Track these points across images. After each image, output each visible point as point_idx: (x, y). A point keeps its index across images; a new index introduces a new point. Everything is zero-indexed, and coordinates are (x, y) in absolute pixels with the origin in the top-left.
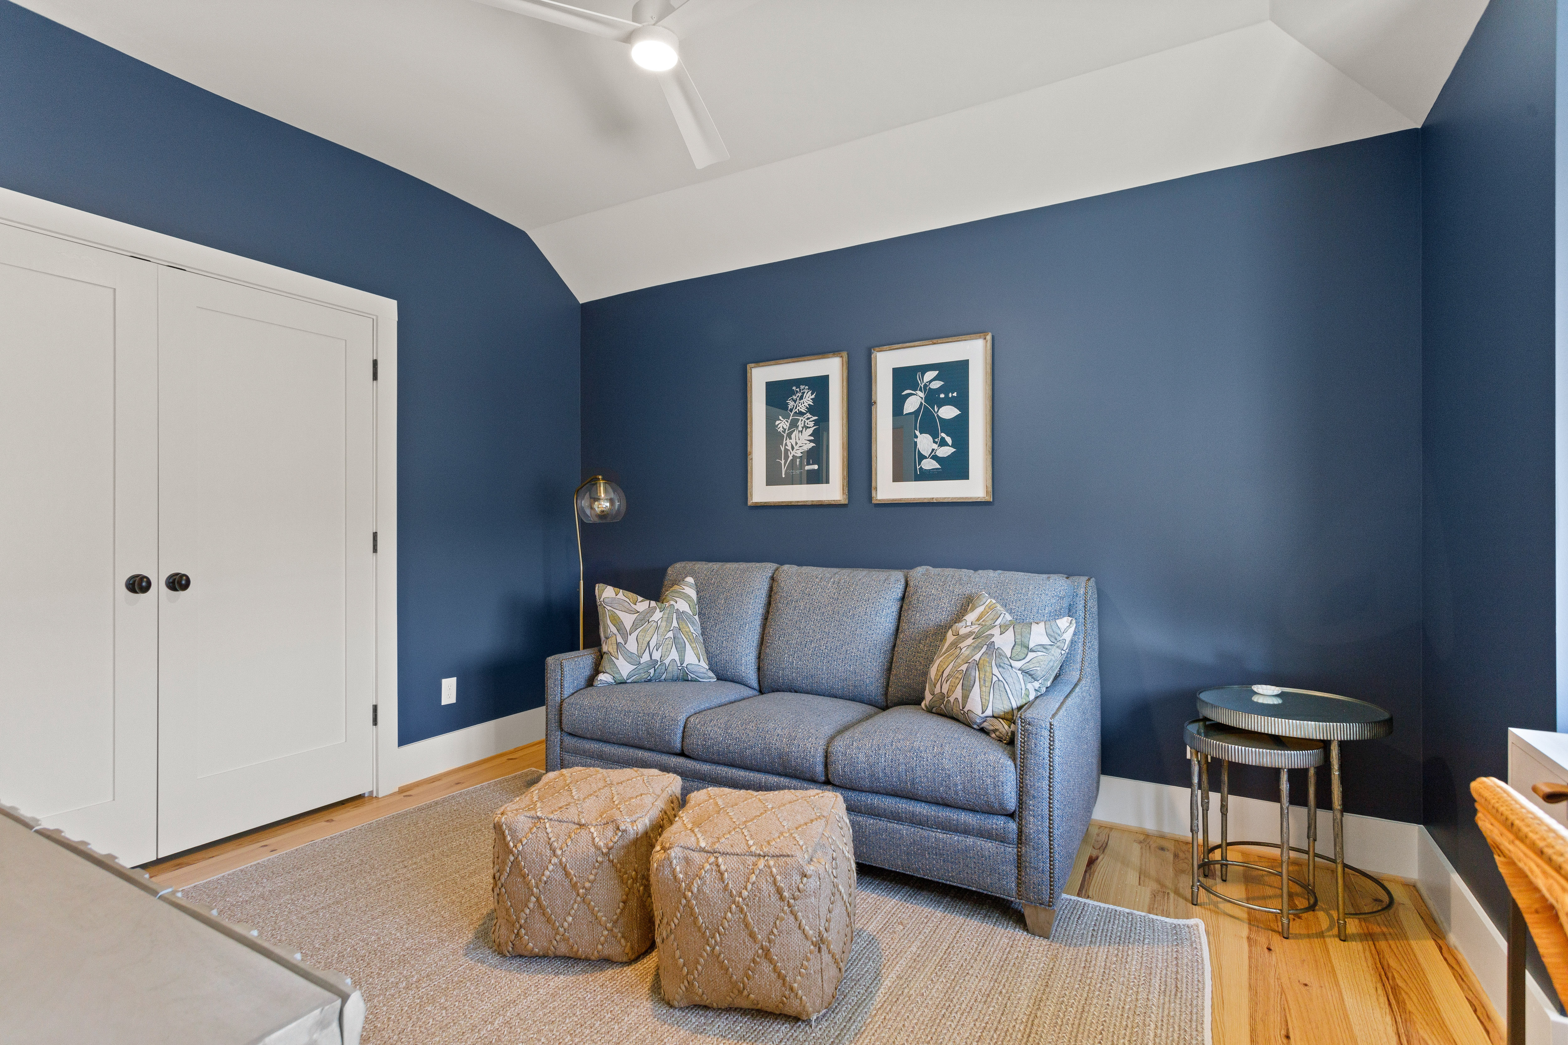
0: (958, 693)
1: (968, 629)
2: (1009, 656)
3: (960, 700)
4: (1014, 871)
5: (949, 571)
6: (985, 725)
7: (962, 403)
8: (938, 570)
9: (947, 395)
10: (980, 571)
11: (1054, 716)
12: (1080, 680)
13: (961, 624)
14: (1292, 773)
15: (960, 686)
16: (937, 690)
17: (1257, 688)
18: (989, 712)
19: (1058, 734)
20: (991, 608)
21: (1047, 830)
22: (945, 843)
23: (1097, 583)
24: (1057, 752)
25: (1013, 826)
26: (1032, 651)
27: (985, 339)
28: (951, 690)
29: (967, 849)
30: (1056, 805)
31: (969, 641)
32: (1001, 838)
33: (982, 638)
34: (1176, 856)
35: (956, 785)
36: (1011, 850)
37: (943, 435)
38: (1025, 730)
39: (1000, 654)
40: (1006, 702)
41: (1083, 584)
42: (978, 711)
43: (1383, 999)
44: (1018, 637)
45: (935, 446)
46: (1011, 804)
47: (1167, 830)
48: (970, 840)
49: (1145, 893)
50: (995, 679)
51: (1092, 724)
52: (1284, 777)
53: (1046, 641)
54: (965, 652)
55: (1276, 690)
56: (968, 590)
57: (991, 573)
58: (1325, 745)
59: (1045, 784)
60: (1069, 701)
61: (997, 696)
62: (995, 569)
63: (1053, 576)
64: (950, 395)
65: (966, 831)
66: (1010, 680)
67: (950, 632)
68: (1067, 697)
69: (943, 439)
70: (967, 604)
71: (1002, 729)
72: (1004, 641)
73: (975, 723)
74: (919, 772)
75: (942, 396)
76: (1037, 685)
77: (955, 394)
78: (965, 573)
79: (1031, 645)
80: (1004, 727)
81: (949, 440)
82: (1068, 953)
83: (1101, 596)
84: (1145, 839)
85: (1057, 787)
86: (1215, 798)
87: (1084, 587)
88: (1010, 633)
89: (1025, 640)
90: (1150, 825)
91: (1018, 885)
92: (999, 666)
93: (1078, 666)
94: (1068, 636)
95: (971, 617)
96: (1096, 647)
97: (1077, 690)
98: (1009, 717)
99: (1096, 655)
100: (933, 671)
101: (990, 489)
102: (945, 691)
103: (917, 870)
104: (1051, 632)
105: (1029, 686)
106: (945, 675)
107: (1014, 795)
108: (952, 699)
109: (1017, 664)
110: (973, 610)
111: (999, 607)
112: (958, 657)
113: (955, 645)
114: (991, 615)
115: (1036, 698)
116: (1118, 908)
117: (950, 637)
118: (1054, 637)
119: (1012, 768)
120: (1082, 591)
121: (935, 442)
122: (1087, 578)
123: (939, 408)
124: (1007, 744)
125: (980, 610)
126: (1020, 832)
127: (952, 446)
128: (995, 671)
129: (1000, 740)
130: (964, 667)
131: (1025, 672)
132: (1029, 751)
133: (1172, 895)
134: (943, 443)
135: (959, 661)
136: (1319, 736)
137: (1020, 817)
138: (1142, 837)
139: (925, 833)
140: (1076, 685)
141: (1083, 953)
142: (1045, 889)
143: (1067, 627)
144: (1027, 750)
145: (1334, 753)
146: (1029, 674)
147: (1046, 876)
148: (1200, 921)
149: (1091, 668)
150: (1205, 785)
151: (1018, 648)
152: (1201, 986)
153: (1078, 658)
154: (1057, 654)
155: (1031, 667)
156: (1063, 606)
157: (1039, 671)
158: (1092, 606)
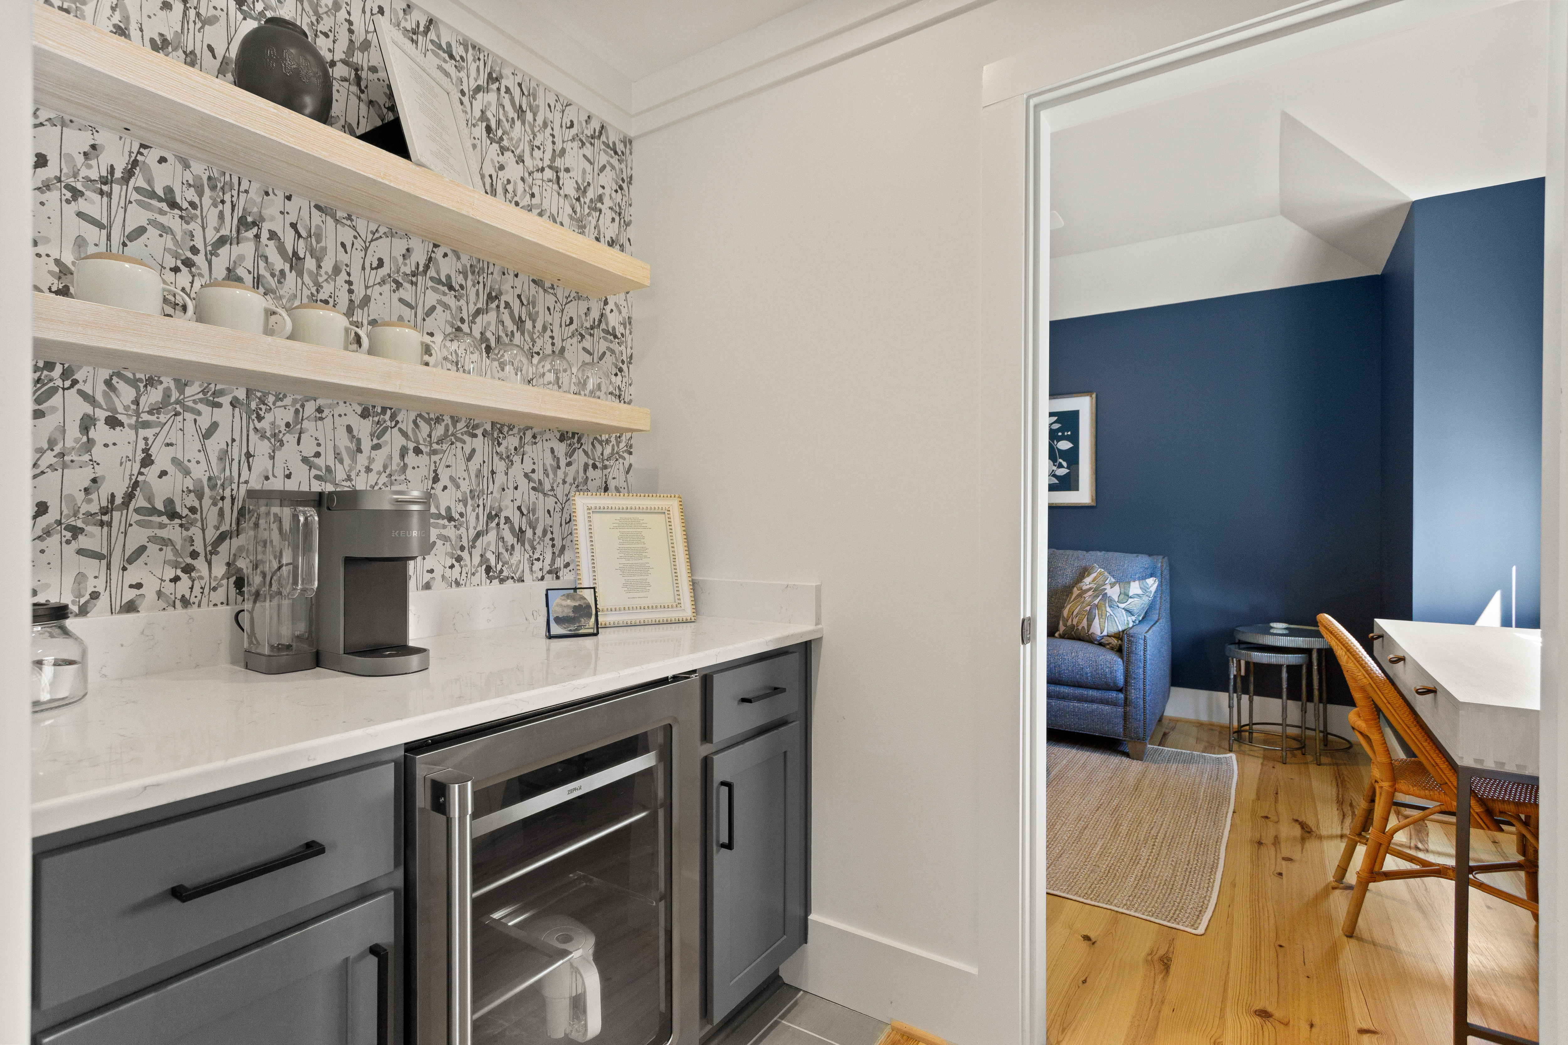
0: (1085, 623)
1: (1088, 587)
2: (1117, 600)
3: (1086, 627)
4: (1122, 722)
5: (1069, 552)
6: (1103, 640)
7: (1074, 439)
8: (1061, 551)
9: (1063, 434)
10: (1091, 552)
11: (1146, 632)
12: (1159, 619)
13: (1082, 584)
14: (1290, 668)
15: (1085, 619)
16: (1069, 623)
17: (1272, 625)
18: (1105, 633)
19: (1149, 643)
20: (1100, 573)
21: (1142, 697)
22: (1079, 708)
23: (1169, 560)
24: (1148, 652)
25: (1121, 696)
26: (1131, 597)
27: (1091, 396)
28: (1079, 622)
29: (1093, 711)
30: (1148, 683)
31: (1090, 593)
32: (1114, 704)
33: (1099, 591)
34: (1220, 733)
35: (1087, 673)
36: (1120, 710)
37: (1061, 460)
38: (1129, 640)
39: (1111, 600)
40: (1115, 627)
41: (1160, 560)
42: (1098, 633)
43: (1334, 784)
44: (1122, 589)
45: (1055, 468)
46: (1121, 682)
47: (1215, 720)
48: (1095, 706)
49: (1201, 746)
50: (1108, 614)
51: (1166, 648)
52: (1284, 670)
53: (1139, 592)
54: (1088, 599)
55: (1284, 625)
56: (1084, 563)
57: (1099, 553)
58: (1307, 651)
59: (1141, 671)
60: (1154, 628)
61: (1110, 624)
62: (1100, 550)
63: (1140, 556)
64: (1066, 434)
65: (1092, 701)
66: (1118, 615)
67: (1075, 589)
68: (1152, 626)
69: (1060, 463)
70: (1084, 572)
71: (1113, 643)
72: (1114, 592)
73: (1096, 640)
74: (1063, 667)
75: (1060, 434)
76: (1134, 618)
77: (1069, 433)
78: (1080, 553)
79: (1131, 594)
80: (1114, 642)
81: (1065, 464)
82: (1153, 767)
83: (1172, 568)
84: (1200, 725)
85: (1149, 673)
86: (1245, 698)
87: (1160, 562)
88: (1117, 588)
89: (1127, 591)
90: (1204, 718)
91: (1124, 730)
92: (1110, 607)
93: (1157, 612)
94: (1153, 589)
95: (1088, 580)
96: (1168, 600)
97: (1158, 623)
98: (1119, 636)
99: (1169, 606)
100: (1066, 612)
101: (1094, 497)
102: (1075, 623)
103: (1061, 726)
104: (1142, 586)
105: (1129, 619)
106: (1074, 614)
107: (1122, 677)
108: (1080, 628)
109: (1122, 606)
110: (1089, 575)
111: (1106, 574)
112: (1083, 602)
113: (1080, 595)
114: (1101, 578)
115: (1133, 626)
116: (1184, 751)
117: (1076, 592)
118: (1145, 589)
119: (1121, 663)
120: (1159, 565)
121: (1054, 465)
122: (1162, 557)
123: (1058, 442)
124: (1117, 651)
125: (1094, 575)
126: (1126, 699)
127: (1067, 468)
128: (1108, 609)
129: (1112, 649)
130: (1088, 608)
131: (1127, 611)
132: (1132, 652)
133: (1217, 748)
134: (1060, 466)
135: (1084, 605)
136: (1305, 646)
137: (1126, 691)
138: (1198, 725)
139: (1066, 703)
140: (1157, 622)
141: (1163, 766)
142: (1141, 731)
143: (1152, 584)
144: (1130, 653)
145: (1315, 656)
146: (1129, 612)
147: (1142, 723)
148: (1233, 756)
149: (1165, 614)
150: (1239, 690)
151: (1122, 596)
152: (1231, 778)
153: (1158, 607)
154: (1146, 600)
155: (1130, 607)
156: (1149, 572)
157: (1136, 610)
158: (1166, 572)
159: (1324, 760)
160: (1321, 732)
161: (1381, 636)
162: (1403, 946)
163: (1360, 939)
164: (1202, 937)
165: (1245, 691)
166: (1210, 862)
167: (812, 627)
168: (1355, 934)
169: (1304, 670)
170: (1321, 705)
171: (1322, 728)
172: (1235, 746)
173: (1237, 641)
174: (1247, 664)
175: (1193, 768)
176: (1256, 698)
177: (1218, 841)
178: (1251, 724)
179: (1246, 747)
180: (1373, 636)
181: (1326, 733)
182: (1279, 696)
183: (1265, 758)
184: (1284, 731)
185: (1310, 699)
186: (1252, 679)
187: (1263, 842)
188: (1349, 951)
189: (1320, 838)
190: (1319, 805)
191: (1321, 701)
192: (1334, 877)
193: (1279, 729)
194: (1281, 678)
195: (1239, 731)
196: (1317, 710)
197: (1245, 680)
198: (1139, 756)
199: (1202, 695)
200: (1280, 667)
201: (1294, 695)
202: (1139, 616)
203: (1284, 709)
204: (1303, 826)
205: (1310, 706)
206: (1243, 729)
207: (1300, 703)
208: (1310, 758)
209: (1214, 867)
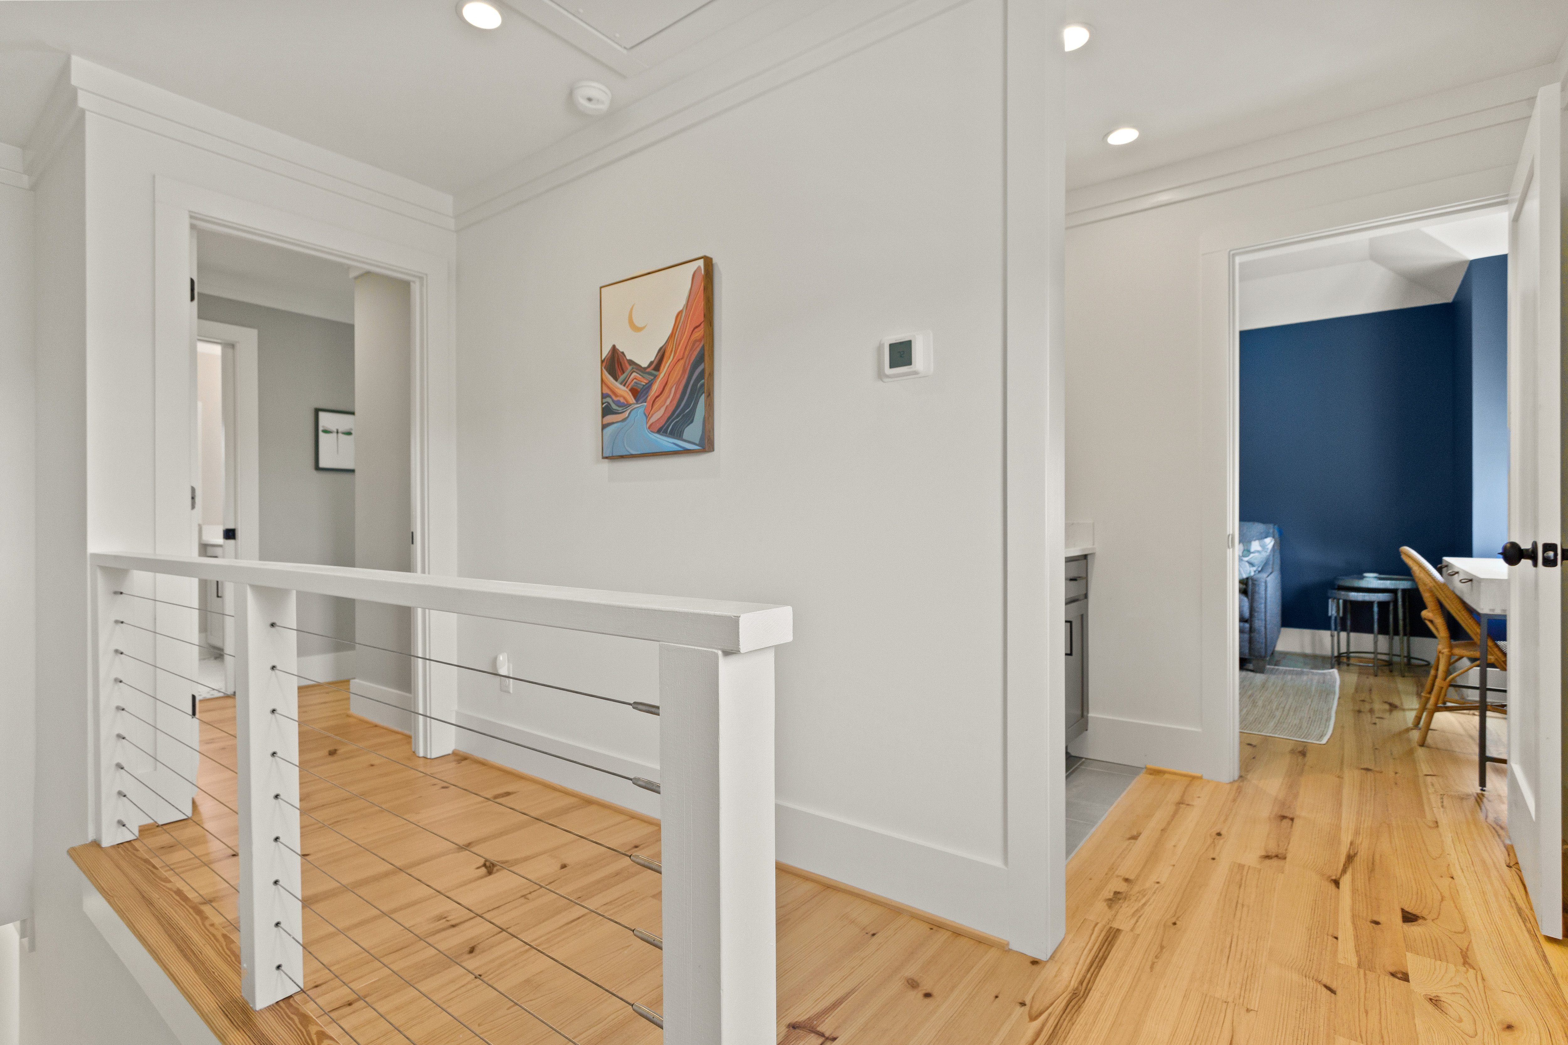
2: (1241, 556)
4: (1248, 644)
11: (1265, 578)
12: (1273, 571)
14: (1381, 604)
17: (1366, 574)
19: (1268, 585)
21: (1263, 626)
23: (1279, 526)
24: (1267, 593)
25: (1248, 625)
26: (1253, 553)
30: (1268, 615)
34: (1324, 658)
36: (1247, 636)
38: (1254, 586)
44: (1245, 547)
46: (1247, 615)
47: (1319, 652)
49: (1307, 666)
51: (1279, 593)
52: (1375, 605)
53: (1259, 548)
55: (1375, 575)
58: (1394, 591)
59: (1263, 606)
60: (1271, 576)
63: (1256, 524)
66: (1243, 567)
68: (1269, 575)
76: (1255, 569)
79: (1252, 551)
82: (1273, 677)
83: (1281, 534)
84: (1305, 655)
85: (1269, 607)
86: (1343, 635)
87: (1271, 528)
89: (1249, 549)
90: (1308, 651)
93: (1272, 565)
94: (1270, 546)
96: (1279, 558)
97: (1273, 573)
98: (1244, 581)
104: (1261, 545)
107: (1248, 611)
109: (1246, 560)
115: (1256, 573)
116: (1294, 669)
118: (1263, 546)
120: (1275, 529)
122: (1275, 524)
124: (1244, 591)
126: (1251, 628)
129: (1240, 590)
131: (1249, 563)
132: (1256, 592)
133: (1322, 667)
136: (1392, 587)
141: (1281, 676)
142: (1263, 651)
143: (1269, 542)
144: (1254, 593)
145: (1400, 594)
146: (1251, 564)
147: (1263, 645)
148: (1335, 671)
149: (1277, 567)
150: (1339, 628)
151: (1245, 552)
152: (1335, 682)
153: (1271, 563)
154: (1265, 555)
155: (1253, 561)
156: (1264, 535)
157: (1256, 562)
158: (1277, 536)
159: (1406, 674)
160: (1405, 657)
161: (1446, 566)
162: (1457, 750)
163: (1428, 747)
164: (1325, 746)
165: (1344, 629)
166: (1325, 717)
167: (1090, 546)
168: (1425, 745)
169: (1391, 607)
170: (1405, 638)
171: (1406, 654)
172: (1336, 666)
173: (1336, 587)
174: (1345, 602)
175: (1305, 678)
176: (1352, 635)
177: (1330, 709)
178: (1348, 652)
179: (1344, 667)
180: (1441, 566)
181: (1409, 658)
182: (1371, 631)
183: (1360, 673)
184: (1376, 656)
185: (1396, 633)
186: (1349, 616)
187: (1362, 710)
188: (1421, 752)
189: (1404, 710)
190: (1403, 696)
191: (1405, 634)
192: (1412, 724)
193: (1372, 656)
194: (1372, 612)
195: (1340, 656)
196: (1402, 642)
197: (1343, 620)
198: (1261, 670)
199: (1307, 633)
200: (1370, 604)
201: (1383, 630)
202: (1259, 567)
203: (1376, 643)
204: (1391, 705)
205: (1396, 638)
206: (1342, 655)
207: (1387, 637)
208: (1396, 673)
209: (1328, 720)
